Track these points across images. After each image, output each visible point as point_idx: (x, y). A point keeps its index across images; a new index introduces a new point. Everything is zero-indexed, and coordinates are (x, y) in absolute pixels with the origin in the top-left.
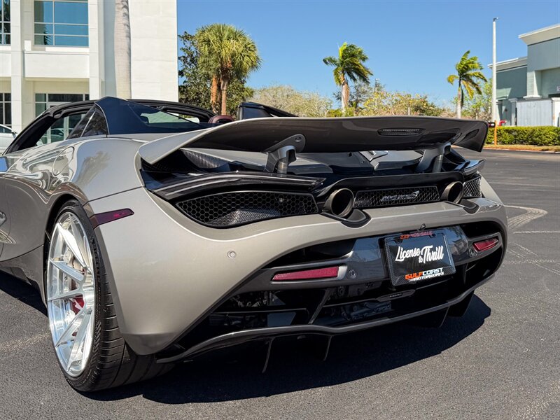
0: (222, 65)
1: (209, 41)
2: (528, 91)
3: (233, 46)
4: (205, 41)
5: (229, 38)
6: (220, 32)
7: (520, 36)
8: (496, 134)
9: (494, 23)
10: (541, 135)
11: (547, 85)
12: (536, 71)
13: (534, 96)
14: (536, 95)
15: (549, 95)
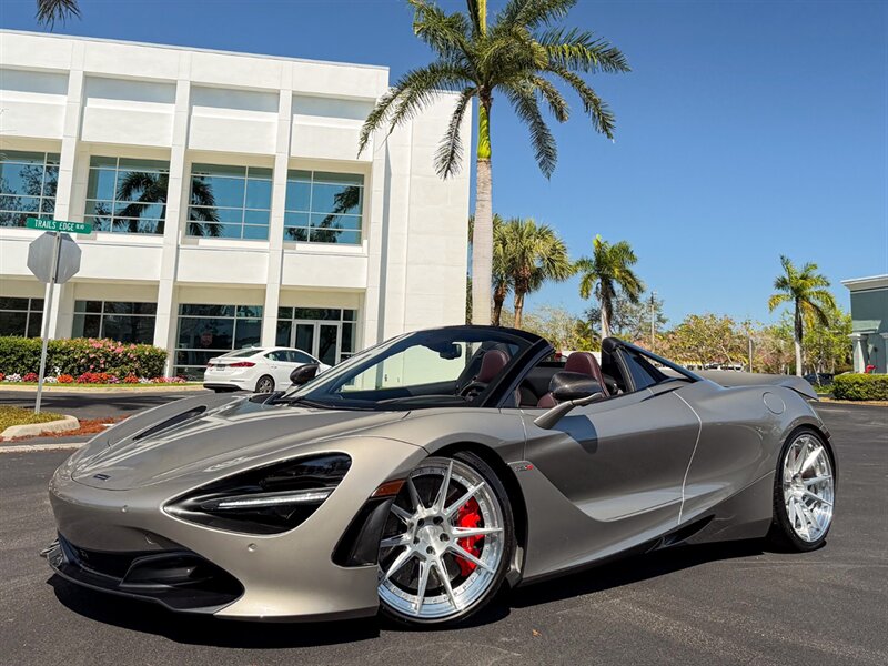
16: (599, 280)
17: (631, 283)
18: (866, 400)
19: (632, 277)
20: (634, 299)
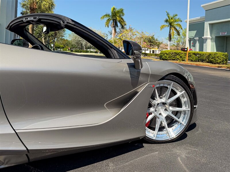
2: (204, 34)
7: (202, 6)
8: (187, 55)
10: (215, 57)
11: (214, 31)
12: (209, 24)
13: (208, 37)
14: (209, 36)
15: (216, 37)
16: (112, 21)
17: (122, 22)
18: (168, 60)
19: (123, 20)
20: (123, 27)
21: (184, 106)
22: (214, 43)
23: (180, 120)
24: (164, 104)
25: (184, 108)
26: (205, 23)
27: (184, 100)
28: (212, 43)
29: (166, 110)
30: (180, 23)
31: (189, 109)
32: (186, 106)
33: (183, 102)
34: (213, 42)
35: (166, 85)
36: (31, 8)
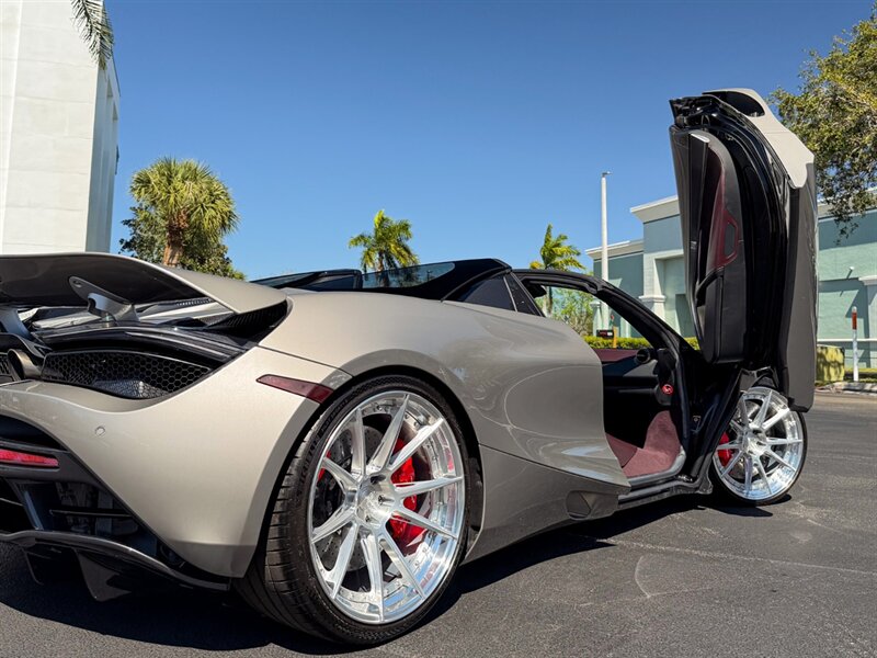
0: (170, 222)
1: (149, 182)
2: (645, 288)
3: (188, 192)
4: (142, 181)
5: (184, 179)
6: (169, 170)
7: (632, 210)
9: (604, 179)
11: (671, 279)
12: (657, 260)
13: (655, 296)
14: (658, 294)
15: (678, 296)
21: (789, 436)
22: (675, 312)
23: (785, 460)
24: (756, 432)
25: (790, 439)
26: (645, 256)
27: (789, 424)
28: (668, 312)
29: (759, 444)
30: (575, 257)
31: (801, 440)
32: (794, 436)
33: (788, 428)
34: (670, 309)
35: (758, 398)
36: (170, 228)
